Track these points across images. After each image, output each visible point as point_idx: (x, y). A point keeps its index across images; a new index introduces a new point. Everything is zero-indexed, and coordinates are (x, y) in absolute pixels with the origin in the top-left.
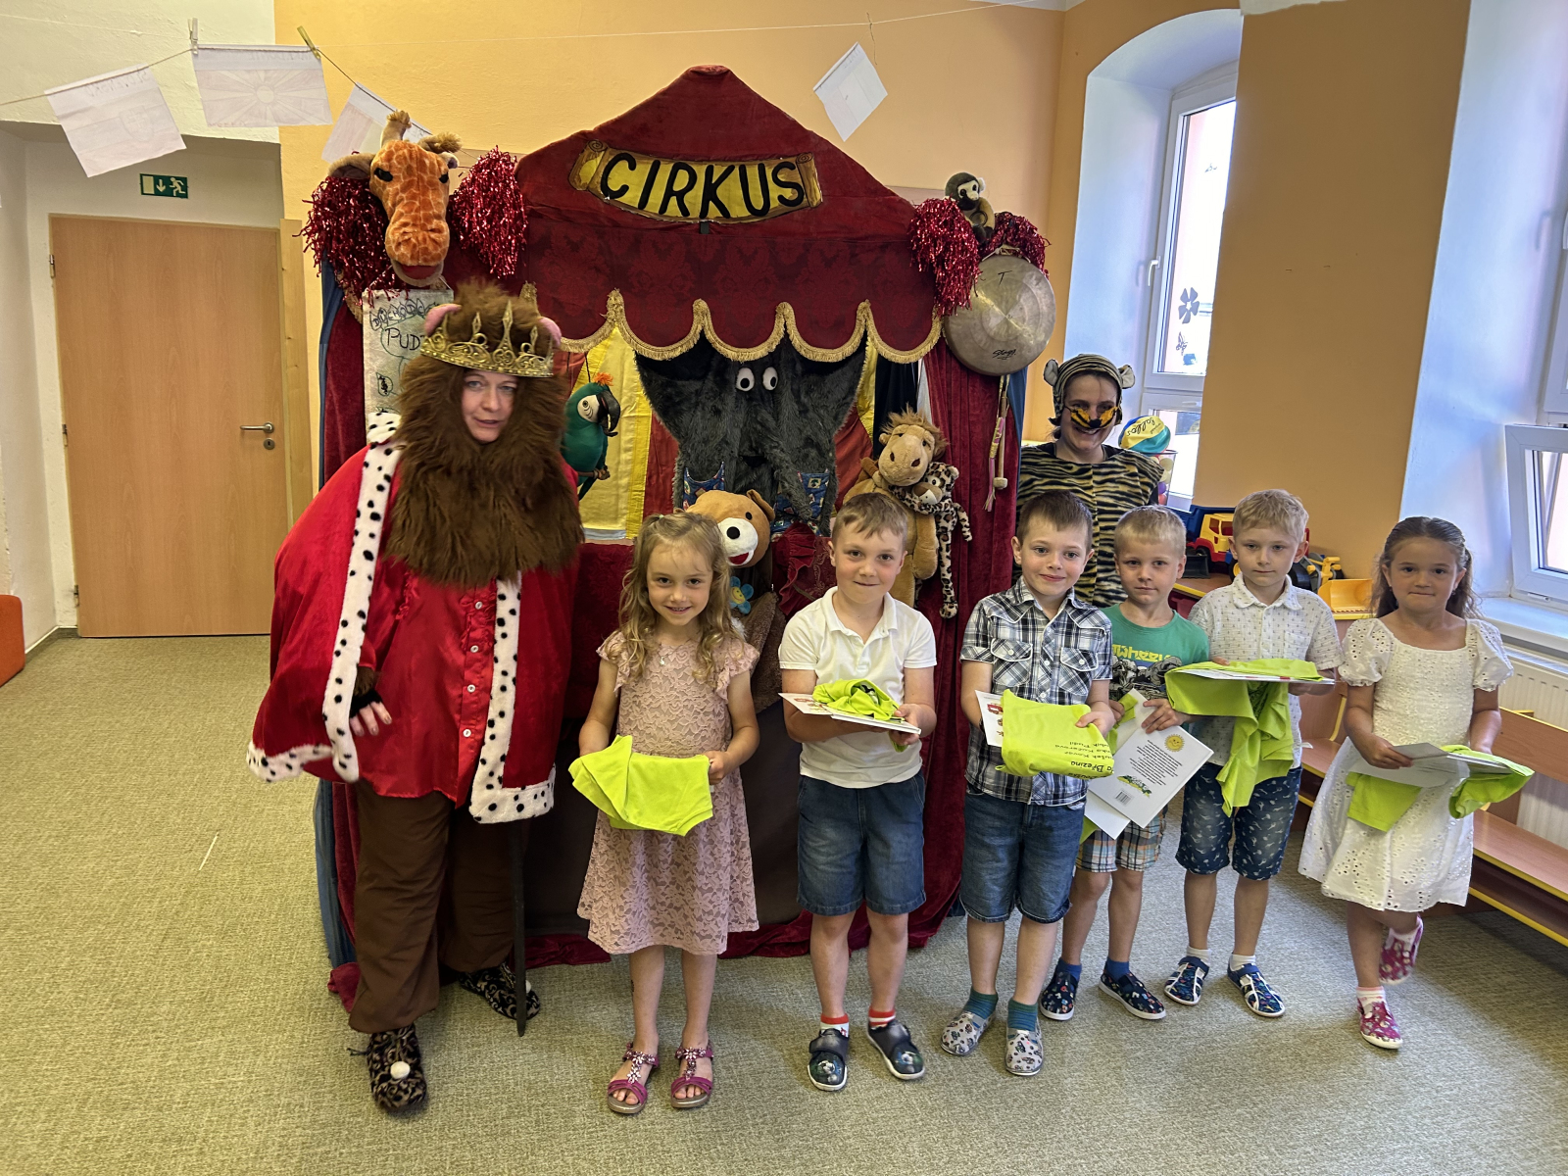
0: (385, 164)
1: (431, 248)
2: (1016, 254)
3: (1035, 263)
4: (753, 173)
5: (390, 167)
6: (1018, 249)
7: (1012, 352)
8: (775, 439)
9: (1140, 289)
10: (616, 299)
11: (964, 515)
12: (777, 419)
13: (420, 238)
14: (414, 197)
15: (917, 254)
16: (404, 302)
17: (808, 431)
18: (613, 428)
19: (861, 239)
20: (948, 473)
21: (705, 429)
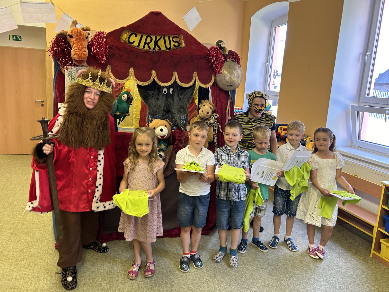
0: (71, 33)
1: (83, 56)
2: (233, 61)
3: (238, 63)
4: (167, 38)
5: (72, 34)
6: (234, 60)
7: (232, 85)
8: (173, 106)
9: (264, 70)
10: (131, 70)
11: (220, 126)
12: (173, 101)
13: (80, 53)
14: (78, 42)
15: (209, 60)
16: (76, 69)
17: (181, 104)
18: (131, 103)
19: (195, 56)
21: (155, 103)
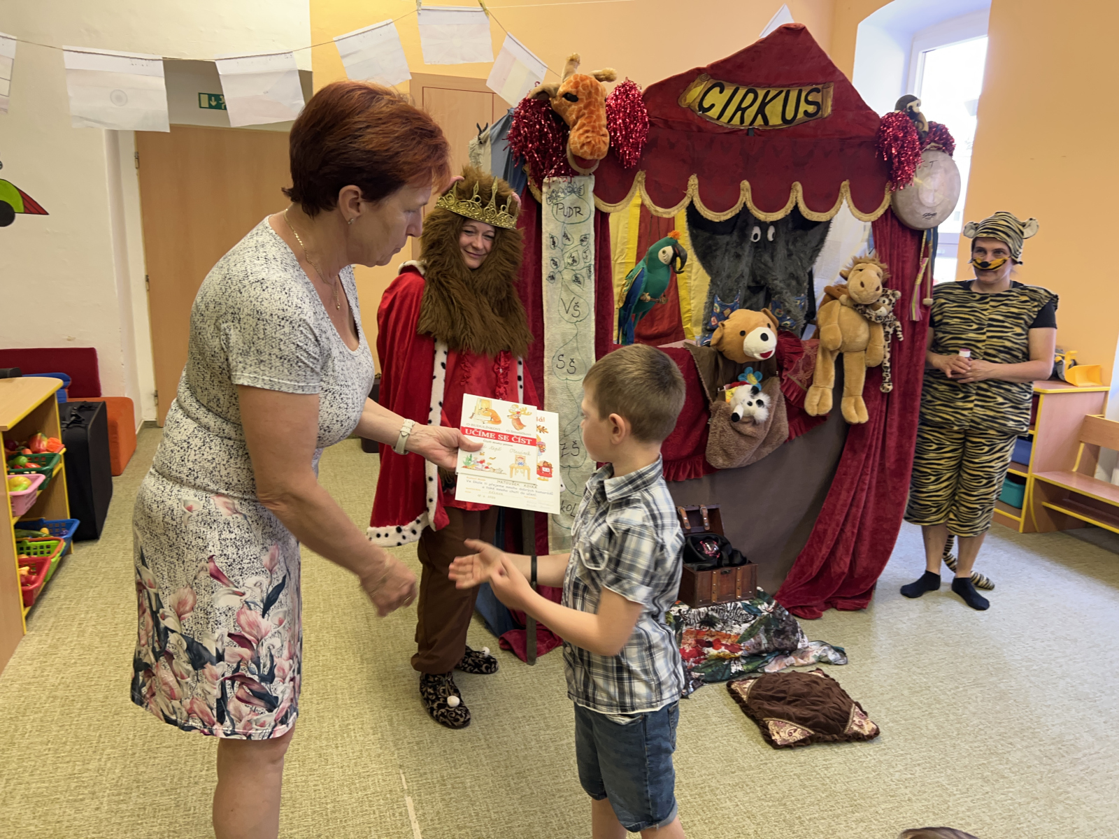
0: (574, 90)
1: (600, 147)
2: (939, 149)
3: (949, 154)
4: (793, 95)
5: (577, 92)
6: (941, 146)
7: (934, 214)
8: (774, 273)
10: (693, 181)
11: (898, 324)
12: (773, 261)
13: (597, 141)
14: (592, 112)
16: (567, 185)
17: (791, 269)
19: (848, 139)
20: (894, 295)
21: (729, 268)
